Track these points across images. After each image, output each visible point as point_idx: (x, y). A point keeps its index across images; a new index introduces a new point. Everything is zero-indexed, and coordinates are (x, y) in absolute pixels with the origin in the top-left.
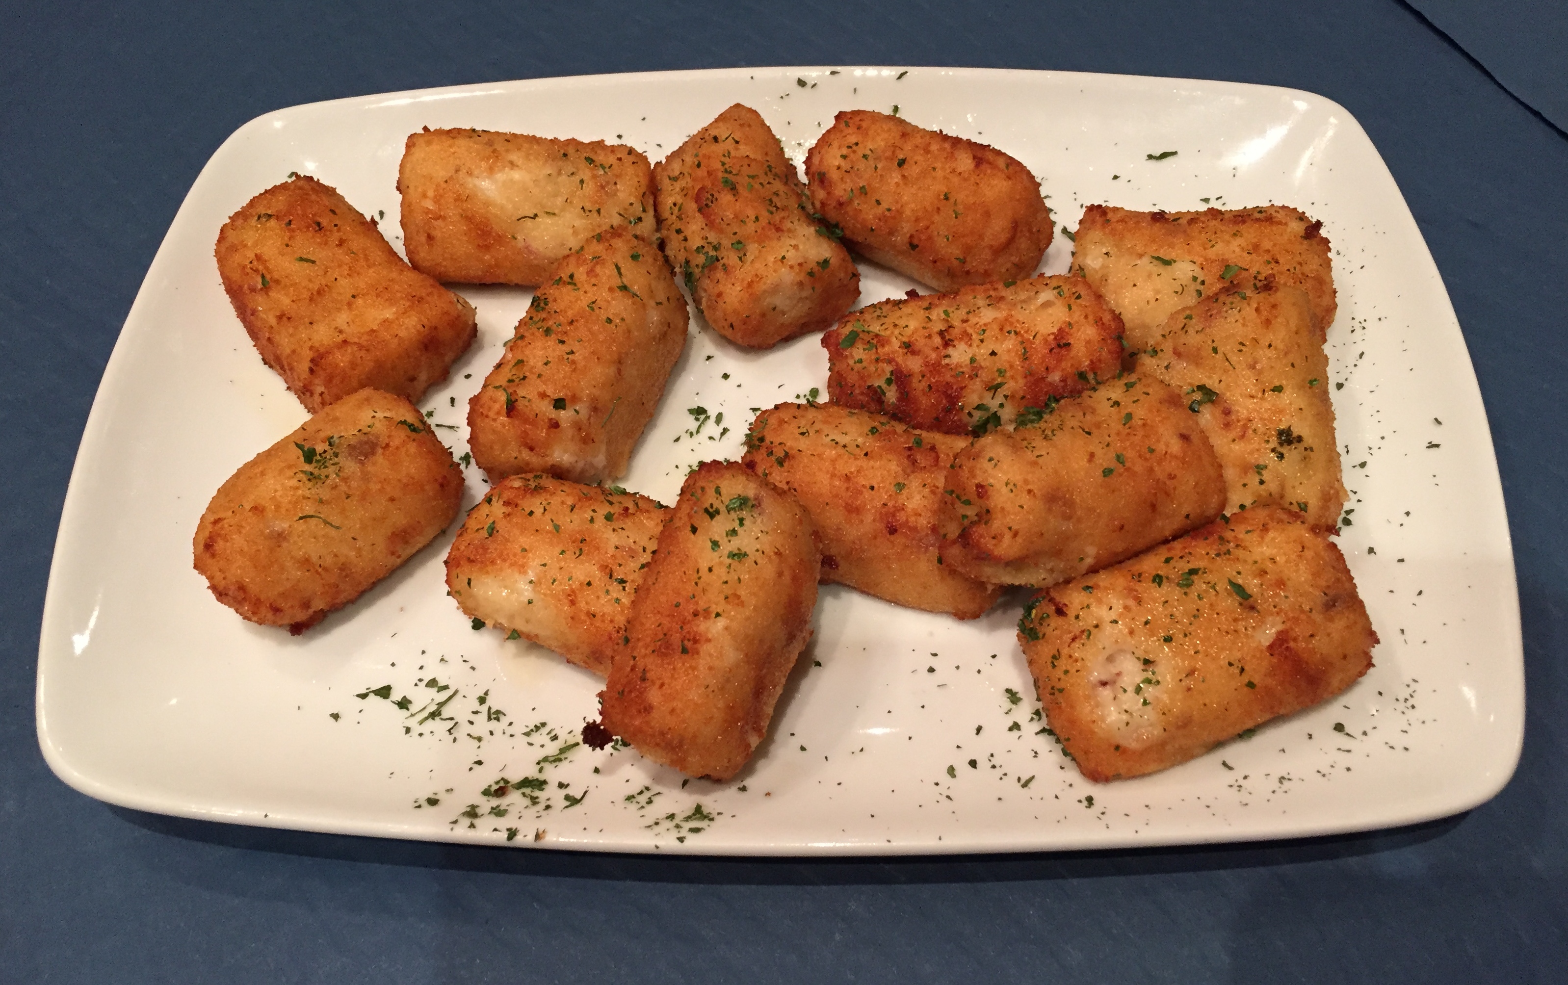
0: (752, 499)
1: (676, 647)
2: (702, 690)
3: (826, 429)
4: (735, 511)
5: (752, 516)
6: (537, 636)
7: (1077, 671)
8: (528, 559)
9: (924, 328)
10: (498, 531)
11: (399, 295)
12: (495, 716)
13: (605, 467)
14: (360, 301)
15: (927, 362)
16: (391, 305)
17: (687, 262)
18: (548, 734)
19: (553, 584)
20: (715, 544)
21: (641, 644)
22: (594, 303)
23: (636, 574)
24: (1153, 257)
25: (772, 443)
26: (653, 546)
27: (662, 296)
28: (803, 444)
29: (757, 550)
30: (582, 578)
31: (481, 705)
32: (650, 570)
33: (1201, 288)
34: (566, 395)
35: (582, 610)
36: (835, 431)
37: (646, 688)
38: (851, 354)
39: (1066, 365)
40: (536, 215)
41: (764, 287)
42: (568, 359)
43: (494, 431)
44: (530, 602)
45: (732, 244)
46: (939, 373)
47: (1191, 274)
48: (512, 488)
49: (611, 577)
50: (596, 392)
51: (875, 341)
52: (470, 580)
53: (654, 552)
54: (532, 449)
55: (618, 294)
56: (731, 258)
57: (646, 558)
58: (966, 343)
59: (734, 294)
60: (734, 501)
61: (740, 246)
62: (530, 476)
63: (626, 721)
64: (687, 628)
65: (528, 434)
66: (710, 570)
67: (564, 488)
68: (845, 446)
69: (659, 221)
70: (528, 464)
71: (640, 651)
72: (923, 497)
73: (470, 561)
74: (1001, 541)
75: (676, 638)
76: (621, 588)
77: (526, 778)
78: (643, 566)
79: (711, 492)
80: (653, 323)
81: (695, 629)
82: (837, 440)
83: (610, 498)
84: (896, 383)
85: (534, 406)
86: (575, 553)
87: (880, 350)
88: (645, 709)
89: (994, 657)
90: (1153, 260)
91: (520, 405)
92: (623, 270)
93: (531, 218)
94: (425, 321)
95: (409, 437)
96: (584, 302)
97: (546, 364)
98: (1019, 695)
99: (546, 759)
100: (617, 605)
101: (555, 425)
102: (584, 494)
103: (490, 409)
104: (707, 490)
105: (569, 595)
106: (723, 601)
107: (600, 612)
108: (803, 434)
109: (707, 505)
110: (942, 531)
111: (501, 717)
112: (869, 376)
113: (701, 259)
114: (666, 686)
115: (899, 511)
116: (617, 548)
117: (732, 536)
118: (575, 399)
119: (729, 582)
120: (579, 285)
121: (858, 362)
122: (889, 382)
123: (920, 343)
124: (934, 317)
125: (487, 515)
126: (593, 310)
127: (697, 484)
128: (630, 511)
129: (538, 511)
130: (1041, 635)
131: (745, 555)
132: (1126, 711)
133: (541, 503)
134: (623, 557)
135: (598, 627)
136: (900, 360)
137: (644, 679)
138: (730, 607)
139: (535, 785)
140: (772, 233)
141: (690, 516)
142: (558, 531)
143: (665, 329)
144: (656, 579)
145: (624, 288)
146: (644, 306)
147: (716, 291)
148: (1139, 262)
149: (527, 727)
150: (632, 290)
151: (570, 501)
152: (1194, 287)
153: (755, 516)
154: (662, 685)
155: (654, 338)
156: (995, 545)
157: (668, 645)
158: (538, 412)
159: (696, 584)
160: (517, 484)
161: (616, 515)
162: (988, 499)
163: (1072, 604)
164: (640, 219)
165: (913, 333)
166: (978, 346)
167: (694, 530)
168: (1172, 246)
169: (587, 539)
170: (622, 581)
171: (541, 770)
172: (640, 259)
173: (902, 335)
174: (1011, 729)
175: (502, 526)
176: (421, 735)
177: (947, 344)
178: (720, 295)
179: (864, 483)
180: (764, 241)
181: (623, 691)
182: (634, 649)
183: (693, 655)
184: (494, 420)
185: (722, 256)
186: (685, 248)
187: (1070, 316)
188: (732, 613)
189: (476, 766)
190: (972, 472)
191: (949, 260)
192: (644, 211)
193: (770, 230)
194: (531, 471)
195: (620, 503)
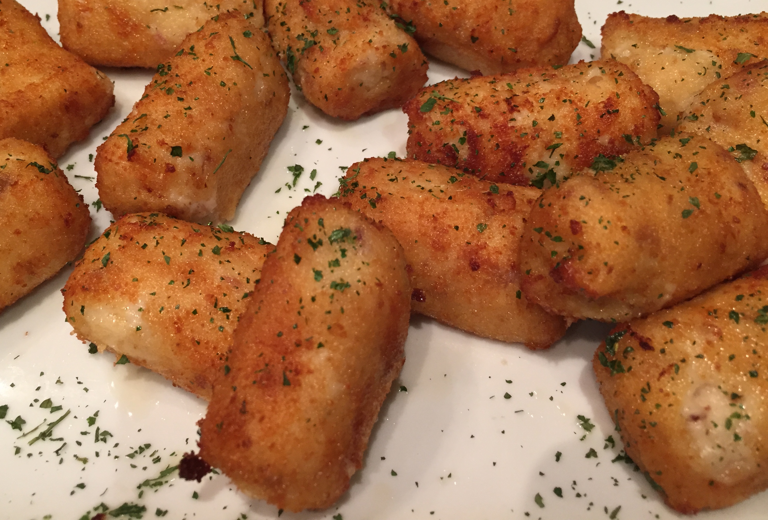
0: (353, 231)
1: (277, 378)
2: (304, 423)
3: (412, 177)
4: (338, 243)
5: (354, 247)
6: (144, 361)
7: (670, 405)
8: (139, 288)
9: (493, 96)
10: (112, 262)
11: (47, 65)
12: (102, 437)
13: (216, 210)
14: (12, 69)
15: (496, 124)
16: (40, 73)
17: (290, 48)
18: (151, 456)
19: (160, 312)
20: (318, 274)
21: (242, 374)
22: (210, 69)
23: (240, 304)
24: (677, 47)
25: (365, 187)
26: (258, 276)
27: (268, 69)
28: (392, 188)
29: (359, 281)
30: (188, 306)
31: (90, 426)
32: (253, 299)
33: (719, 71)
34: (182, 143)
35: (187, 337)
36: (420, 179)
37: (245, 421)
38: (430, 118)
39: (615, 129)
40: (167, 9)
41: (354, 64)
42: (186, 113)
43: (117, 174)
44: (138, 329)
45: (328, 31)
46: (506, 134)
47: (710, 60)
48: (130, 224)
49: (216, 306)
50: (211, 144)
51: (450, 106)
52: (83, 307)
53: (257, 282)
54: (150, 190)
55: (231, 63)
56: (327, 42)
57: (250, 288)
58: (528, 109)
59: (329, 69)
60: (335, 233)
61: (334, 32)
62: (147, 214)
63: (224, 454)
64: (290, 358)
65: (146, 176)
66: (313, 299)
67: (177, 225)
68: (430, 191)
69: (267, 18)
70: (146, 204)
71: (241, 382)
72: (503, 237)
73: (84, 289)
74: (597, 276)
75: (278, 369)
76: (225, 317)
77: (126, 504)
78: (246, 296)
79: (314, 224)
80: (260, 91)
81: (297, 359)
82: (423, 185)
83: (218, 235)
84: (469, 142)
85: (153, 152)
86: (183, 283)
87: (455, 114)
88: (244, 444)
89: (564, 384)
90: (677, 49)
91: (141, 150)
92: (236, 44)
93: (162, 10)
94: (67, 87)
95: (37, 177)
96: (202, 68)
97: (166, 117)
98: (592, 422)
99: (146, 483)
100: (220, 333)
101: (171, 169)
102: (195, 230)
103: (113, 153)
104: (311, 221)
105: (176, 323)
106: (325, 331)
107: (204, 340)
108: (392, 180)
109: (310, 236)
110: (524, 268)
111: (108, 438)
112: (446, 135)
113: (301, 44)
114: (266, 420)
115: (482, 249)
116: (222, 279)
117: (334, 266)
118: (190, 148)
119: (333, 312)
120: (199, 55)
121: (436, 124)
122: (462, 141)
123: (489, 109)
124: (499, 88)
125: (104, 248)
126: (209, 74)
127: (301, 216)
128: (236, 246)
129: (152, 244)
130: (625, 368)
131: (347, 285)
132: (719, 446)
133: (154, 238)
134: (228, 288)
135: (203, 354)
136: (472, 122)
137: (243, 411)
138: (332, 337)
139: (134, 512)
140: (360, 22)
141: (294, 246)
142: (168, 263)
143: (271, 96)
144: (259, 308)
145: (237, 58)
146: (253, 75)
147: (313, 68)
148: (662, 51)
149: (132, 448)
150: (243, 60)
151: (181, 236)
152: (712, 71)
153: (357, 247)
154: (262, 419)
155: (261, 103)
156: (591, 281)
157: (269, 377)
158: (156, 157)
159: (299, 313)
160: (134, 220)
161: (222, 250)
162: (582, 234)
163: (654, 338)
164: (251, 14)
165: (483, 100)
166: (538, 112)
167: (298, 260)
168: (690, 39)
169: (195, 270)
170: (226, 310)
171: (141, 495)
172: (251, 36)
173: (473, 102)
174: (588, 456)
175: (117, 258)
176: (30, 455)
177: (513, 109)
178: (317, 71)
179: (449, 223)
180: (355, 29)
181: (222, 424)
182: (234, 379)
183: (295, 387)
184: (117, 164)
185: (319, 40)
186: (288, 37)
187: (617, 87)
188: (335, 344)
189: (79, 490)
190: (564, 210)
191: (504, 50)
192: (255, 7)
193: (359, 19)
194: (149, 210)
195: (227, 239)
